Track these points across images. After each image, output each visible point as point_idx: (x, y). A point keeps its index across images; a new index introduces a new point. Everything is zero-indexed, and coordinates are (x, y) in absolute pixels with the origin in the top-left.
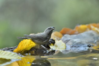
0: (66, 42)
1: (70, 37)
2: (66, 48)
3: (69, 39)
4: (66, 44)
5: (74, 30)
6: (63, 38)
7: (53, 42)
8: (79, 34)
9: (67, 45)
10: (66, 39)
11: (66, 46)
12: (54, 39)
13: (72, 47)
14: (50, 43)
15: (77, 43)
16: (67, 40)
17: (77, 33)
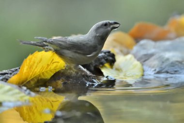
0: (144, 59)
1: (154, 47)
2: (143, 75)
3: (152, 51)
4: (143, 65)
5: (166, 28)
6: (135, 48)
7: (111, 58)
8: (177, 40)
9: (145, 68)
10: (143, 52)
11: (144, 71)
12: (113, 51)
13: (159, 73)
14: (103, 60)
15: (172, 63)
16: (145, 55)
17: (172, 35)
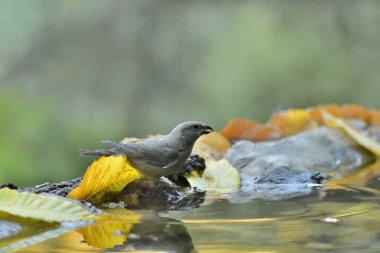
0: (242, 165)
1: (254, 150)
2: (241, 186)
3: (252, 154)
4: (240, 172)
5: (268, 125)
6: (230, 151)
7: (199, 164)
8: (283, 140)
9: (243, 175)
10: (240, 156)
11: (241, 180)
12: (201, 154)
13: (260, 182)
14: (189, 167)
15: (277, 169)
16: (243, 159)
17: (276, 135)
